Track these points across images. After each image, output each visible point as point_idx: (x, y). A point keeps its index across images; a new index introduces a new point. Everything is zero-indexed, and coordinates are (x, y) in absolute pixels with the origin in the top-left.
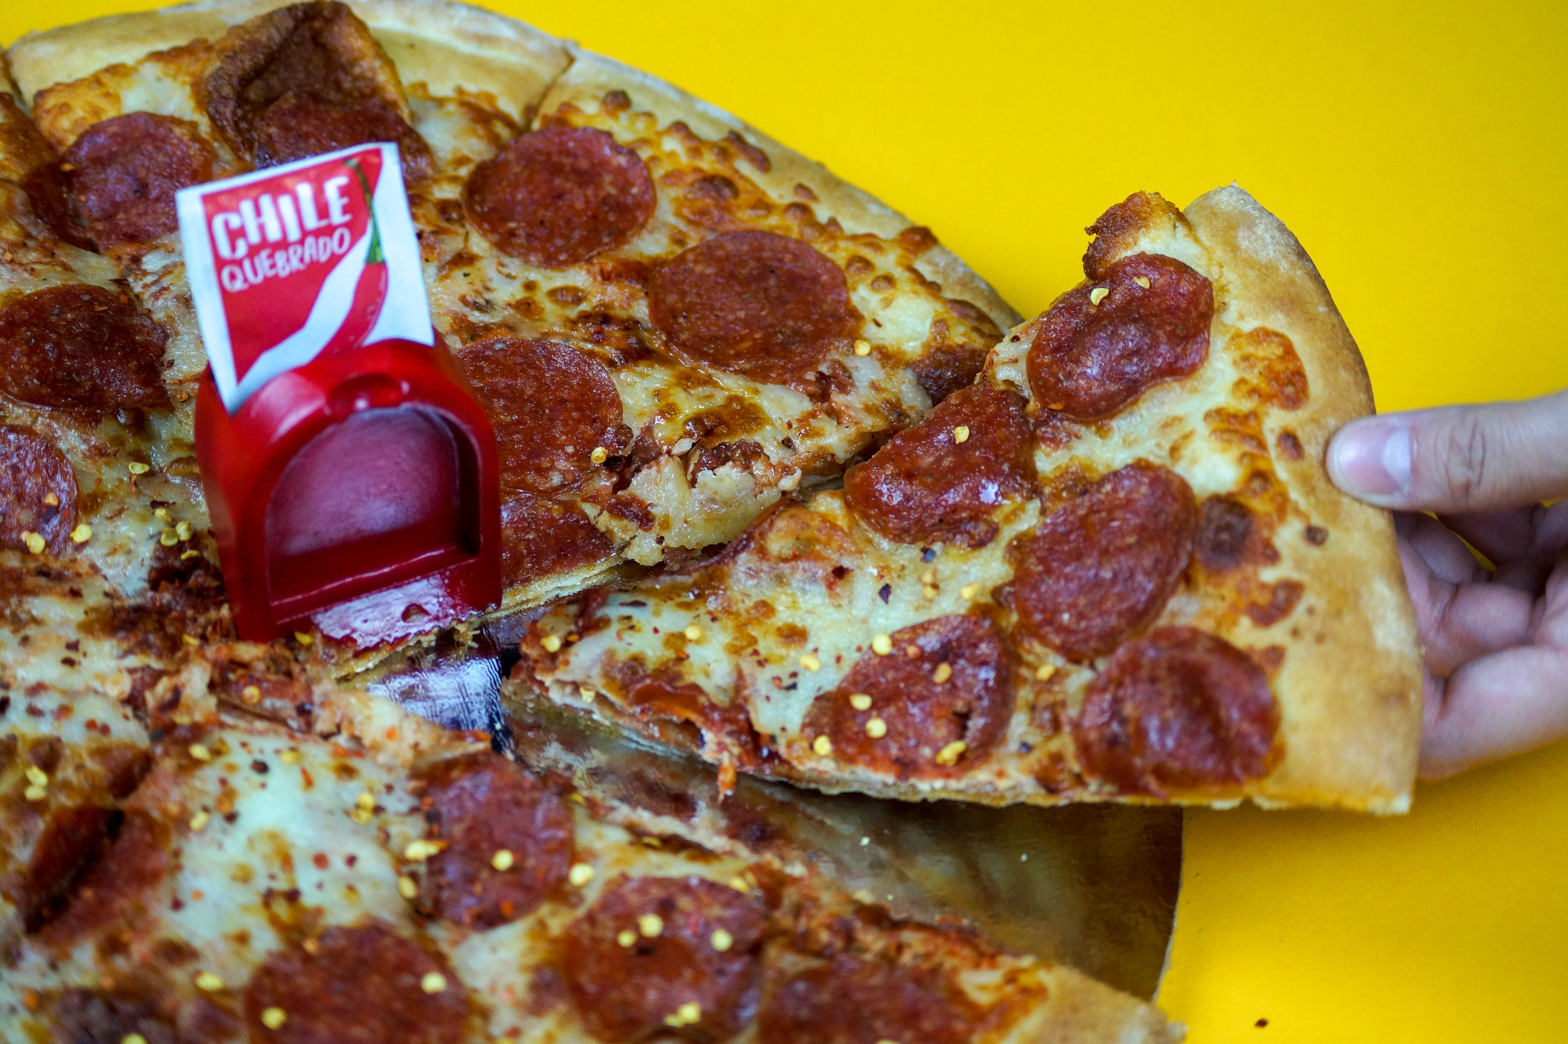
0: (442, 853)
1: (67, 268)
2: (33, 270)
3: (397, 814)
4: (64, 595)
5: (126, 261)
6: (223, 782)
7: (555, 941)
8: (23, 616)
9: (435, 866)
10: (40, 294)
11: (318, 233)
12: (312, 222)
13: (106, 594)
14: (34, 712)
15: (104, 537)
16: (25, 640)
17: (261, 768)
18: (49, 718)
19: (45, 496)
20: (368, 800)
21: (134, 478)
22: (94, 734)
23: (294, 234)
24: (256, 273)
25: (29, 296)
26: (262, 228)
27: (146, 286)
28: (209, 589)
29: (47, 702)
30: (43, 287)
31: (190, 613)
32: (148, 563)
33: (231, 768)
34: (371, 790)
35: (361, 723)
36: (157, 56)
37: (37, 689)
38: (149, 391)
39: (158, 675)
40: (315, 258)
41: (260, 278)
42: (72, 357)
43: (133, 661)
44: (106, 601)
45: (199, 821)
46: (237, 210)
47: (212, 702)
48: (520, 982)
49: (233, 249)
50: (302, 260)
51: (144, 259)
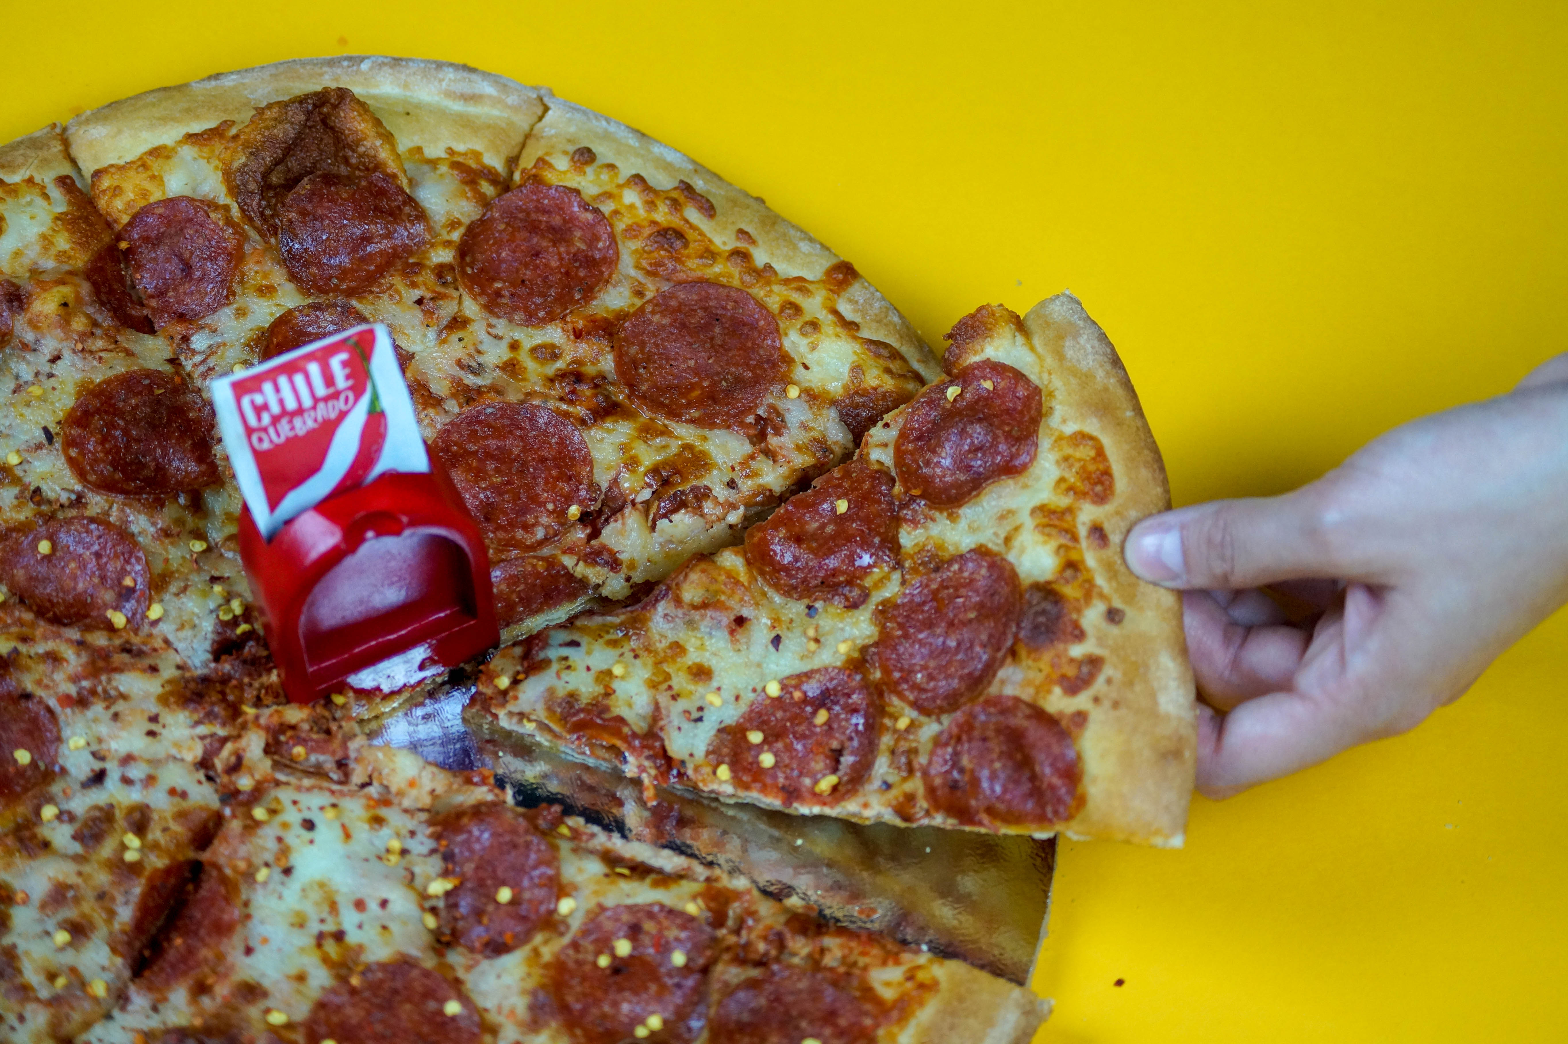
0: (456, 888)
1: (129, 353)
2: (100, 358)
3: (419, 855)
4: (144, 671)
5: (177, 340)
6: (280, 839)
7: (546, 966)
8: (113, 693)
9: (451, 901)
10: (108, 382)
11: (326, 399)
12: (321, 390)
13: (179, 667)
14: (126, 781)
15: (173, 613)
16: (116, 716)
17: (309, 825)
18: (138, 786)
19: (123, 578)
20: (396, 845)
21: (195, 556)
22: (177, 800)
23: (307, 402)
24: (278, 435)
25: (99, 385)
26: (281, 402)
27: (194, 365)
28: (260, 658)
29: (136, 772)
30: (110, 374)
31: (246, 680)
32: (210, 636)
33: (285, 826)
34: (398, 835)
35: (388, 775)
36: (191, 138)
37: (128, 759)
38: (203, 467)
39: (224, 741)
40: (326, 417)
41: (282, 439)
42: (138, 441)
43: (202, 730)
44: (177, 673)
45: (262, 875)
46: (260, 390)
47: (268, 763)
48: (520, 1004)
49: (259, 419)
50: (316, 420)
51: (193, 339)
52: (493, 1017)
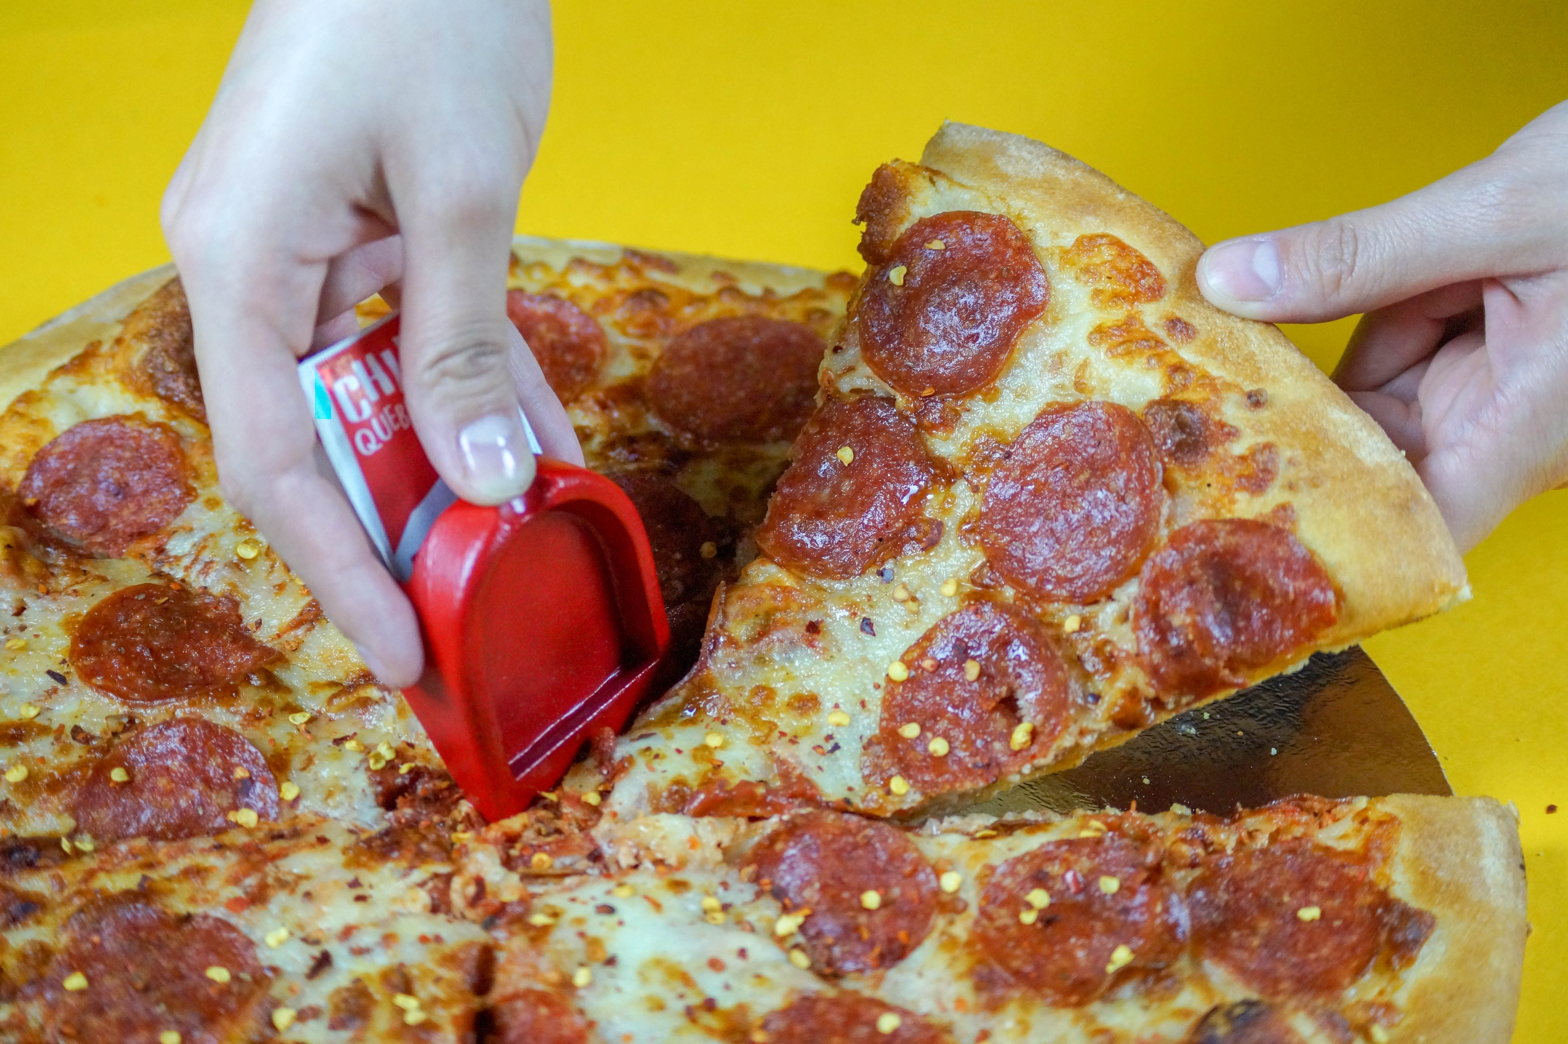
0: (808, 919)
1: (104, 579)
2: (75, 591)
3: (745, 904)
4: (312, 846)
5: (152, 554)
6: (582, 935)
7: (969, 944)
8: (289, 878)
9: (812, 932)
10: (98, 609)
13: (351, 832)
14: (360, 952)
15: (311, 786)
16: (308, 895)
17: (609, 910)
18: (379, 951)
19: (232, 773)
20: (712, 902)
21: (303, 728)
22: (433, 945)
25: (88, 614)
27: (187, 569)
28: (441, 791)
29: (366, 938)
30: (95, 602)
31: (436, 818)
32: (369, 790)
33: (579, 921)
34: (707, 893)
35: (659, 845)
36: (63, 370)
37: (347, 932)
38: (256, 653)
39: (448, 879)
42: (167, 650)
43: (418, 875)
44: (353, 838)
45: (581, 977)
47: (514, 878)
48: (964, 989)
51: (168, 547)
52: (938, 1018)
